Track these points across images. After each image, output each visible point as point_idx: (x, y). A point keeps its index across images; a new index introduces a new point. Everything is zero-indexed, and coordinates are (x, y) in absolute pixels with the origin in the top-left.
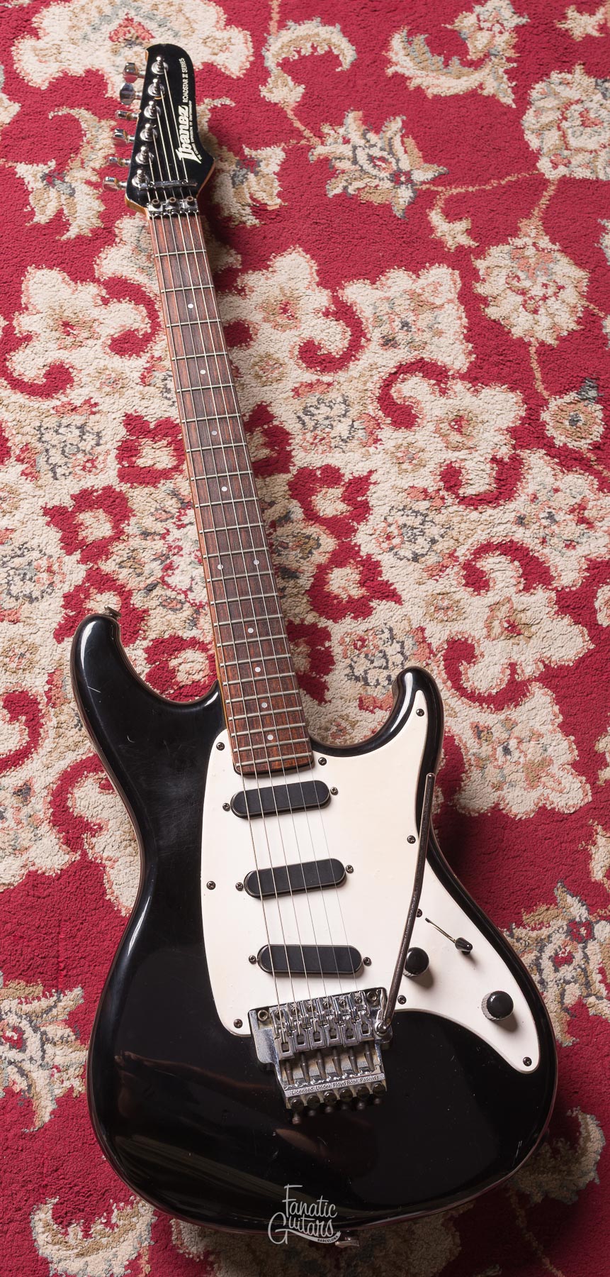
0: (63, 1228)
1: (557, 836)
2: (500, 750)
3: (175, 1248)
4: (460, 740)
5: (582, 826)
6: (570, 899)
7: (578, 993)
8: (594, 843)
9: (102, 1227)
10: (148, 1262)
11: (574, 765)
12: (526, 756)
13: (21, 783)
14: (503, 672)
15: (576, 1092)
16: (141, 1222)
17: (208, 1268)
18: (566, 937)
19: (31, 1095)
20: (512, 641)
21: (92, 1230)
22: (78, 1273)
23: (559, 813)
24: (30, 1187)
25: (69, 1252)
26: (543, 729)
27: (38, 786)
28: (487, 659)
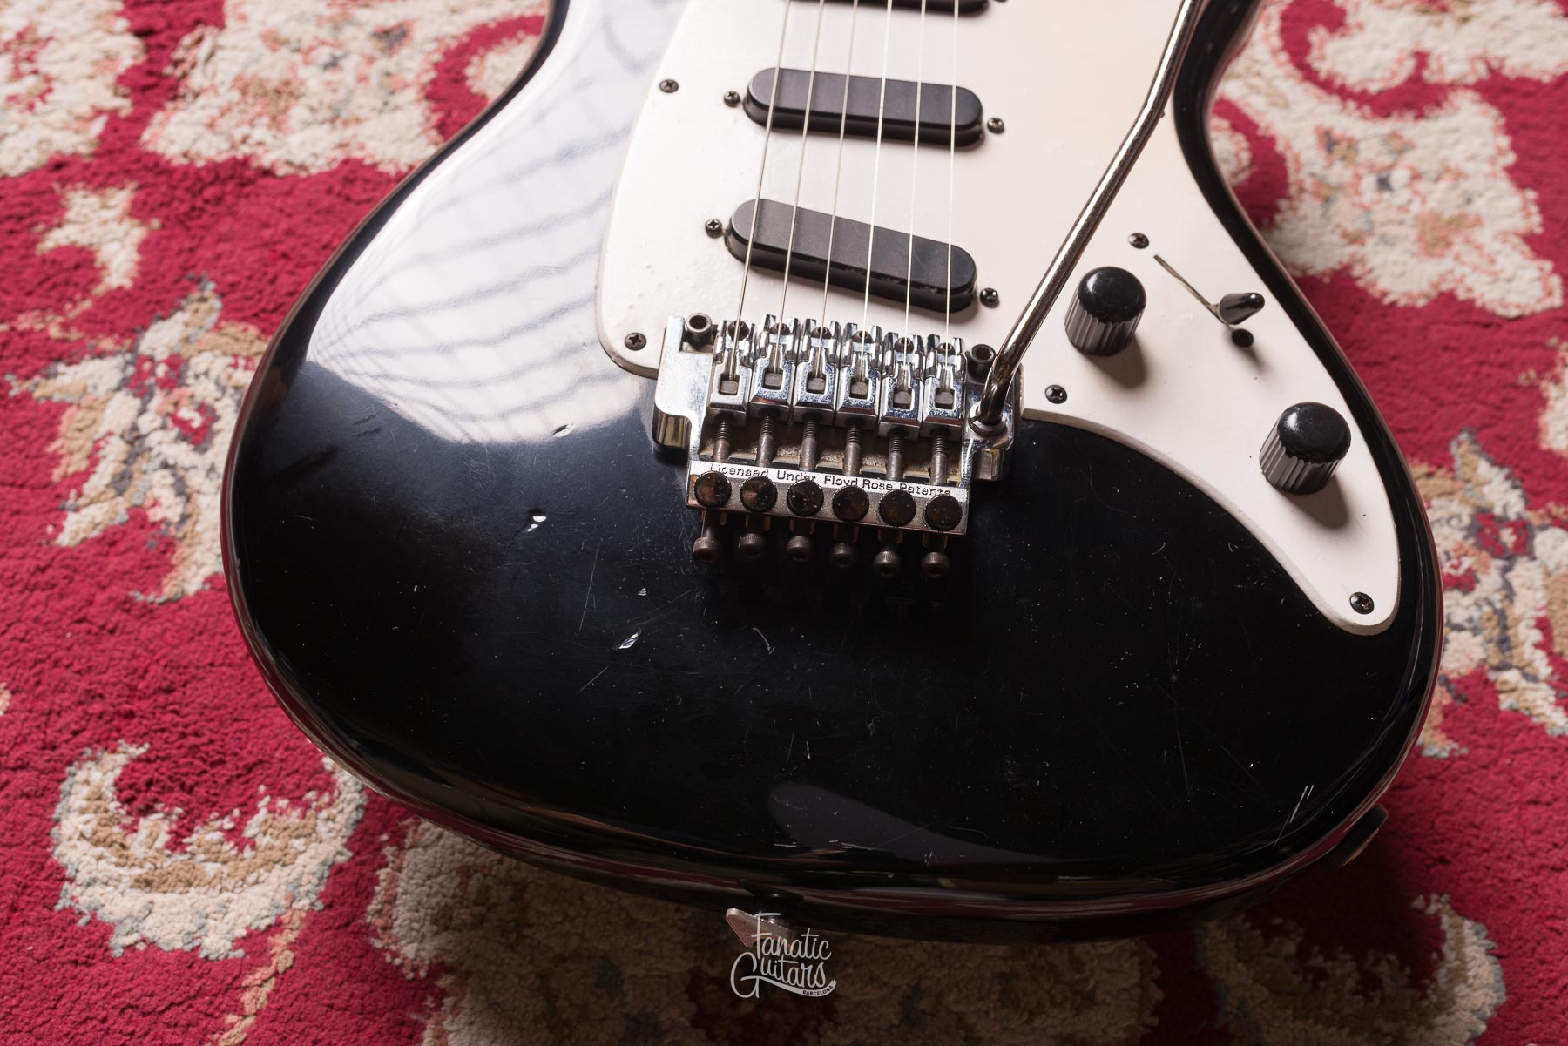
0: (129, 813)
1: (1472, 350)
2: (1369, 182)
3: (368, 930)
4: (1288, 146)
5: (1533, 345)
6: (1484, 468)
7: (1478, 654)
8: (1557, 380)
9: (218, 836)
10: (292, 946)
11: (1530, 239)
12: (1424, 201)
13: (391, 22)
14: (1400, 61)
15: (1443, 861)
16: (311, 852)
17: (429, 1002)
18: (1466, 538)
19: (180, 535)
20: (1425, 19)
21: (194, 838)
22: (121, 922)
23: (1483, 310)
24: (97, 707)
25: (122, 871)
26: (1469, 167)
27: (419, 34)
28: (1368, 36)
